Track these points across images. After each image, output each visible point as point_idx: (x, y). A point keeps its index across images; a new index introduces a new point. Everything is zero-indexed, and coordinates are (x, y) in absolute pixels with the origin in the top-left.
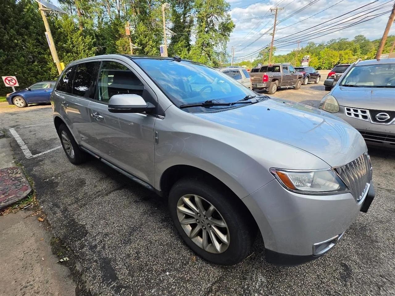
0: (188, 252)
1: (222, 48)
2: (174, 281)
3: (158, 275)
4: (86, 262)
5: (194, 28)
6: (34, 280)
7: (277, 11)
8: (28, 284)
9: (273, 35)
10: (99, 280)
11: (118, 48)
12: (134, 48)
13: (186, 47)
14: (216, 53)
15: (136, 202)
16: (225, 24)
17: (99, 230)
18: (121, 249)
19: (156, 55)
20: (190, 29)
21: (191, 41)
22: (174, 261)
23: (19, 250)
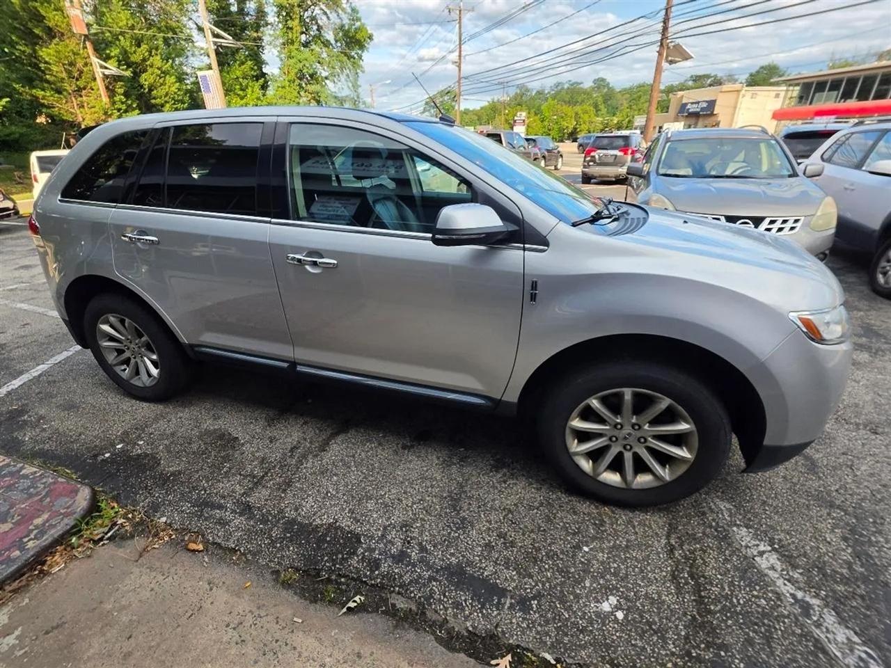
0: (589, 506)
1: (348, 87)
2: (606, 556)
3: (572, 557)
4: (412, 589)
5: (272, 32)
7: (460, 13)
9: (459, 64)
10: (472, 606)
11: (50, 70)
12: (107, 72)
13: (257, 80)
14: (336, 97)
15: (404, 447)
16: (348, 31)
17: (380, 522)
18: (462, 541)
19: (178, 95)
20: (260, 34)
21: (267, 64)
22: (580, 527)
23: (211, 627)
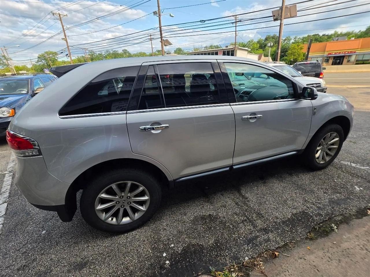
4: (335, 213)
6: (358, 245)
7: (60, 16)
8: (364, 248)
